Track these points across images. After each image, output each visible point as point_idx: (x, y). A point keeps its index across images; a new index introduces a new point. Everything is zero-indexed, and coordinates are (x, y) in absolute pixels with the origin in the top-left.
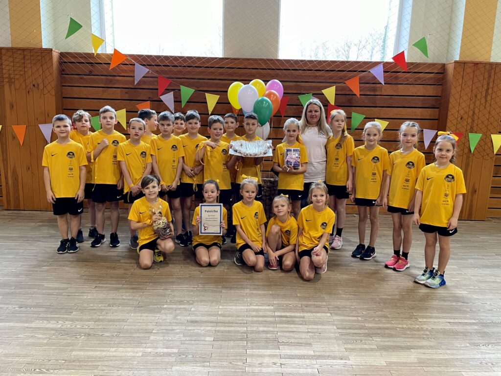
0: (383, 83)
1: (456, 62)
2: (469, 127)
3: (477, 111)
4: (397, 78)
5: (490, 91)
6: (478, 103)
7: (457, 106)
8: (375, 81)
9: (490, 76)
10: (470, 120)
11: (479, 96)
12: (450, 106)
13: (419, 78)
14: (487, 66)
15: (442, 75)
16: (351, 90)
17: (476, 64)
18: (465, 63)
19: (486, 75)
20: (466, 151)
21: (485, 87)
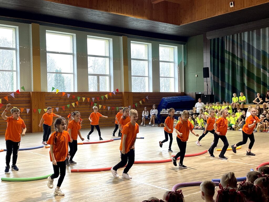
0: (14, 97)
1: (32, 92)
2: (38, 108)
3: (39, 103)
4: (18, 96)
5: (42, 98)
6: (39, 101)
7: (34, 103)
8: (12, 97)
9: (41, 95)
10: (38, 106)
11: (39, 100)
12: (32, 102)
13: (24, 96)
14: (40, 93)
15: (29, 95)
16: (5, 100)
17: (37, 92)
18: (34, 92)
19: (40, 95)
20: (38, 113)
21: (40, 98)
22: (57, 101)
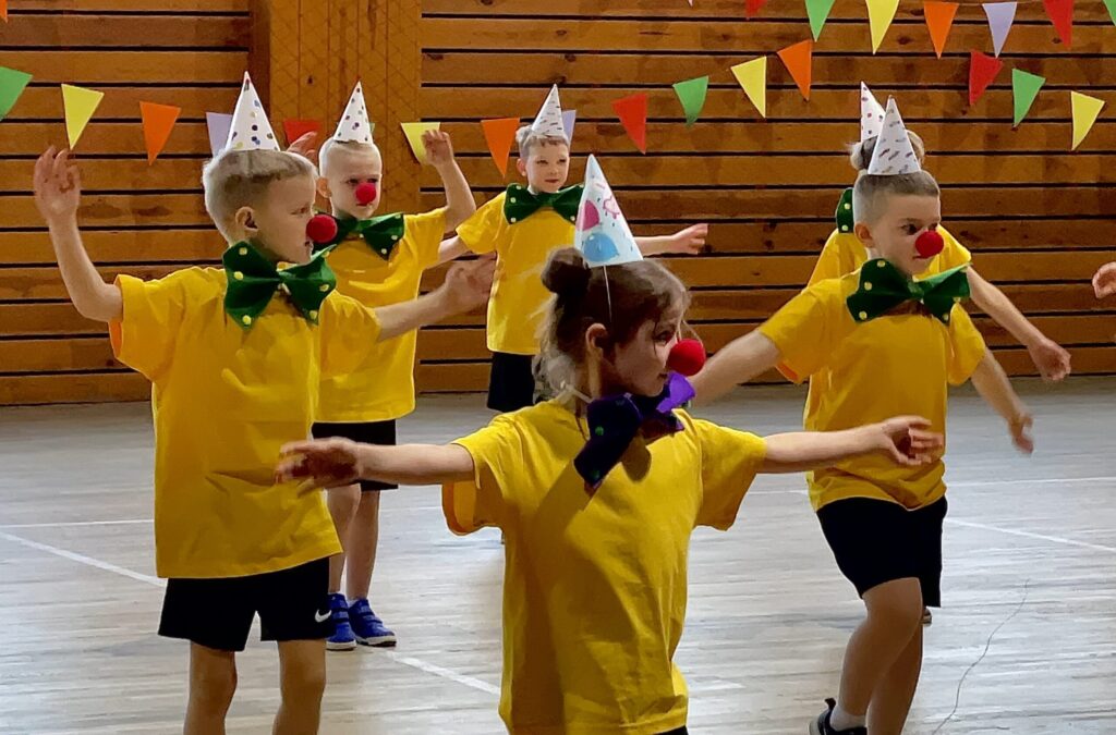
3: (350, 57)
6: (351, 31)
7: (294, 43)
11: (351, 13)
12: (274, 42)
22: (561, 33)
